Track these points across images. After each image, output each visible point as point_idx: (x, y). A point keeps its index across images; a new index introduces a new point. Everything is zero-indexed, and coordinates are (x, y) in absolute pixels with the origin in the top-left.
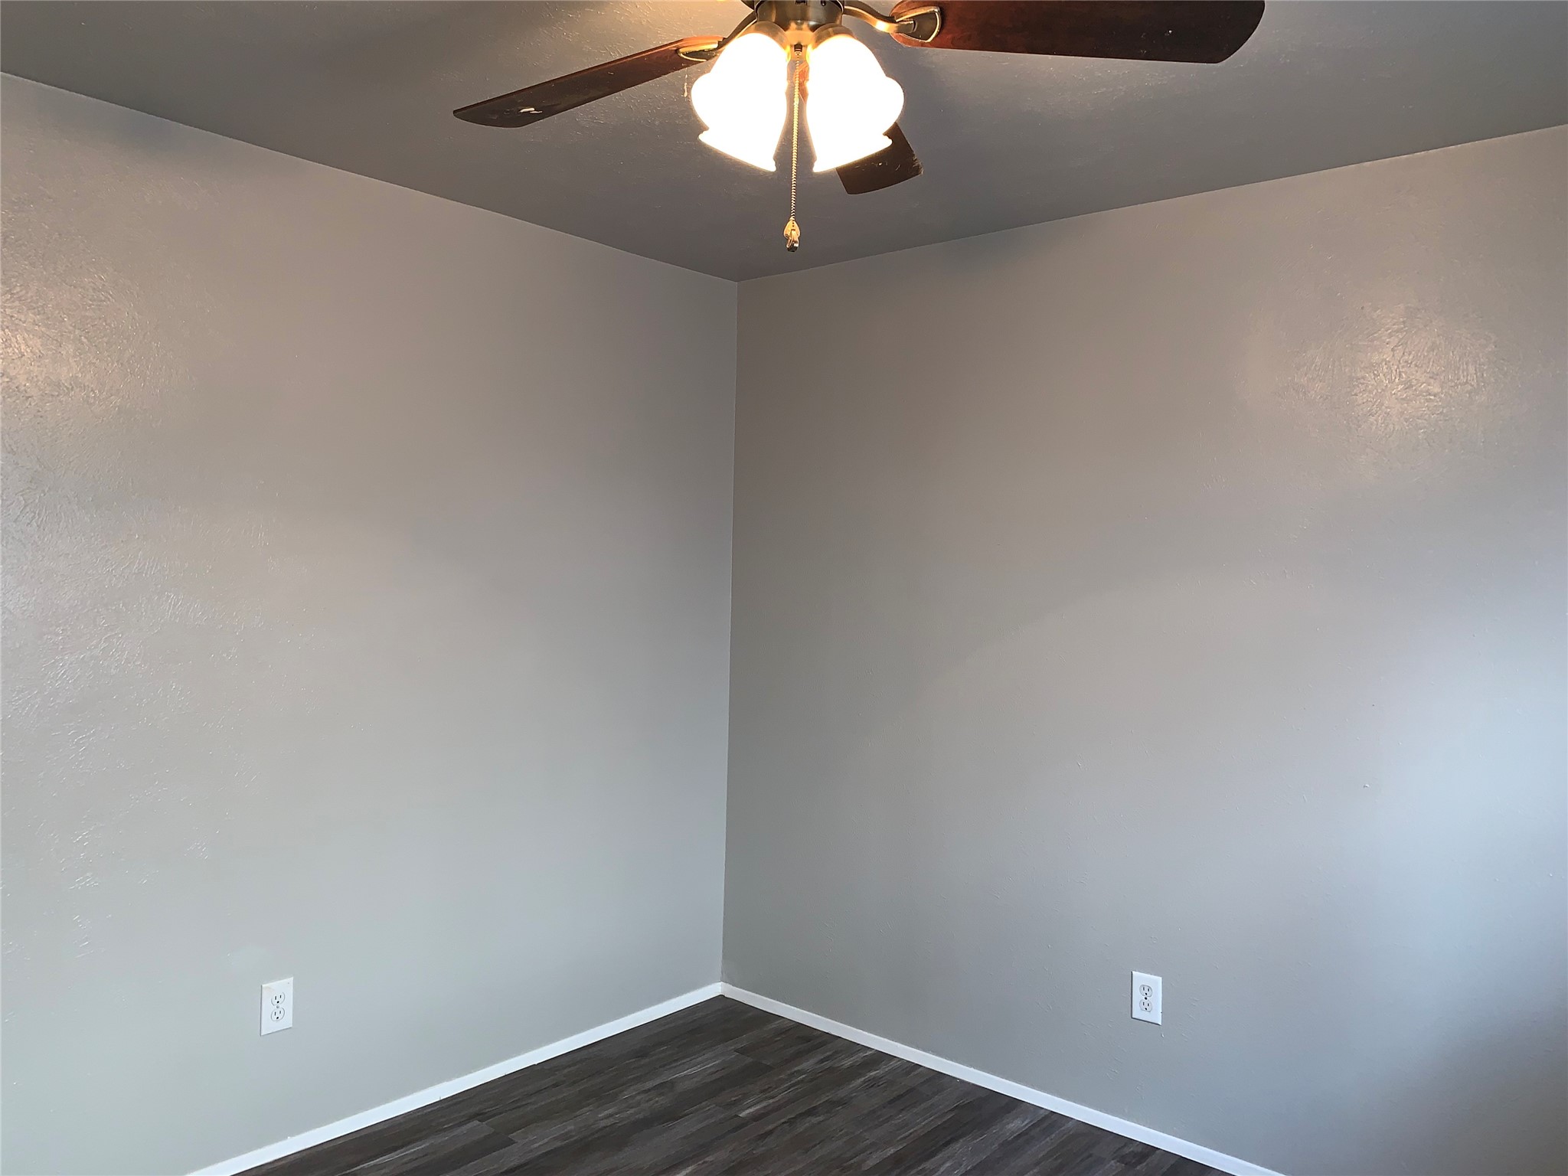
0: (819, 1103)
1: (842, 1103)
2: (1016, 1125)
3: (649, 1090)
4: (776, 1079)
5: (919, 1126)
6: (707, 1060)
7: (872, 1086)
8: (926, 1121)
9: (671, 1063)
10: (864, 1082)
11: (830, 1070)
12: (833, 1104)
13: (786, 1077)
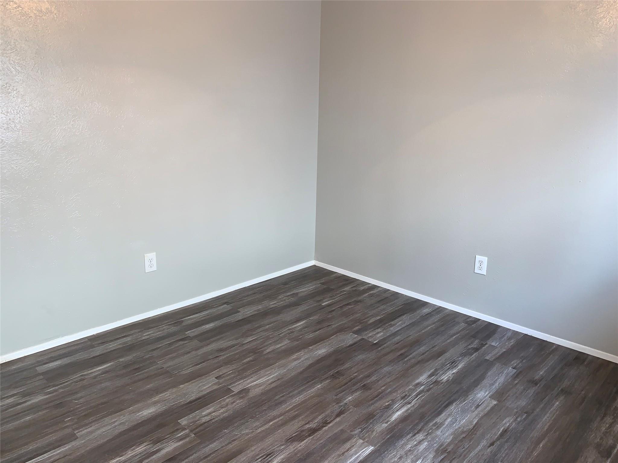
0: (352, 301)
1: (360, 301)
2: (426, 311)
3: (288, 296)
4: (335, 293)
5: (389, 310)
6: (309, 286)
7: (371, 296)
8: (392, 308)
9: (296, 287)
10: (369, 295)
11: (356, 290)
12: (356, 302)
13: (339, 292)
